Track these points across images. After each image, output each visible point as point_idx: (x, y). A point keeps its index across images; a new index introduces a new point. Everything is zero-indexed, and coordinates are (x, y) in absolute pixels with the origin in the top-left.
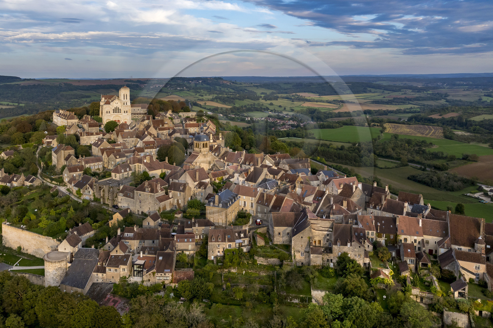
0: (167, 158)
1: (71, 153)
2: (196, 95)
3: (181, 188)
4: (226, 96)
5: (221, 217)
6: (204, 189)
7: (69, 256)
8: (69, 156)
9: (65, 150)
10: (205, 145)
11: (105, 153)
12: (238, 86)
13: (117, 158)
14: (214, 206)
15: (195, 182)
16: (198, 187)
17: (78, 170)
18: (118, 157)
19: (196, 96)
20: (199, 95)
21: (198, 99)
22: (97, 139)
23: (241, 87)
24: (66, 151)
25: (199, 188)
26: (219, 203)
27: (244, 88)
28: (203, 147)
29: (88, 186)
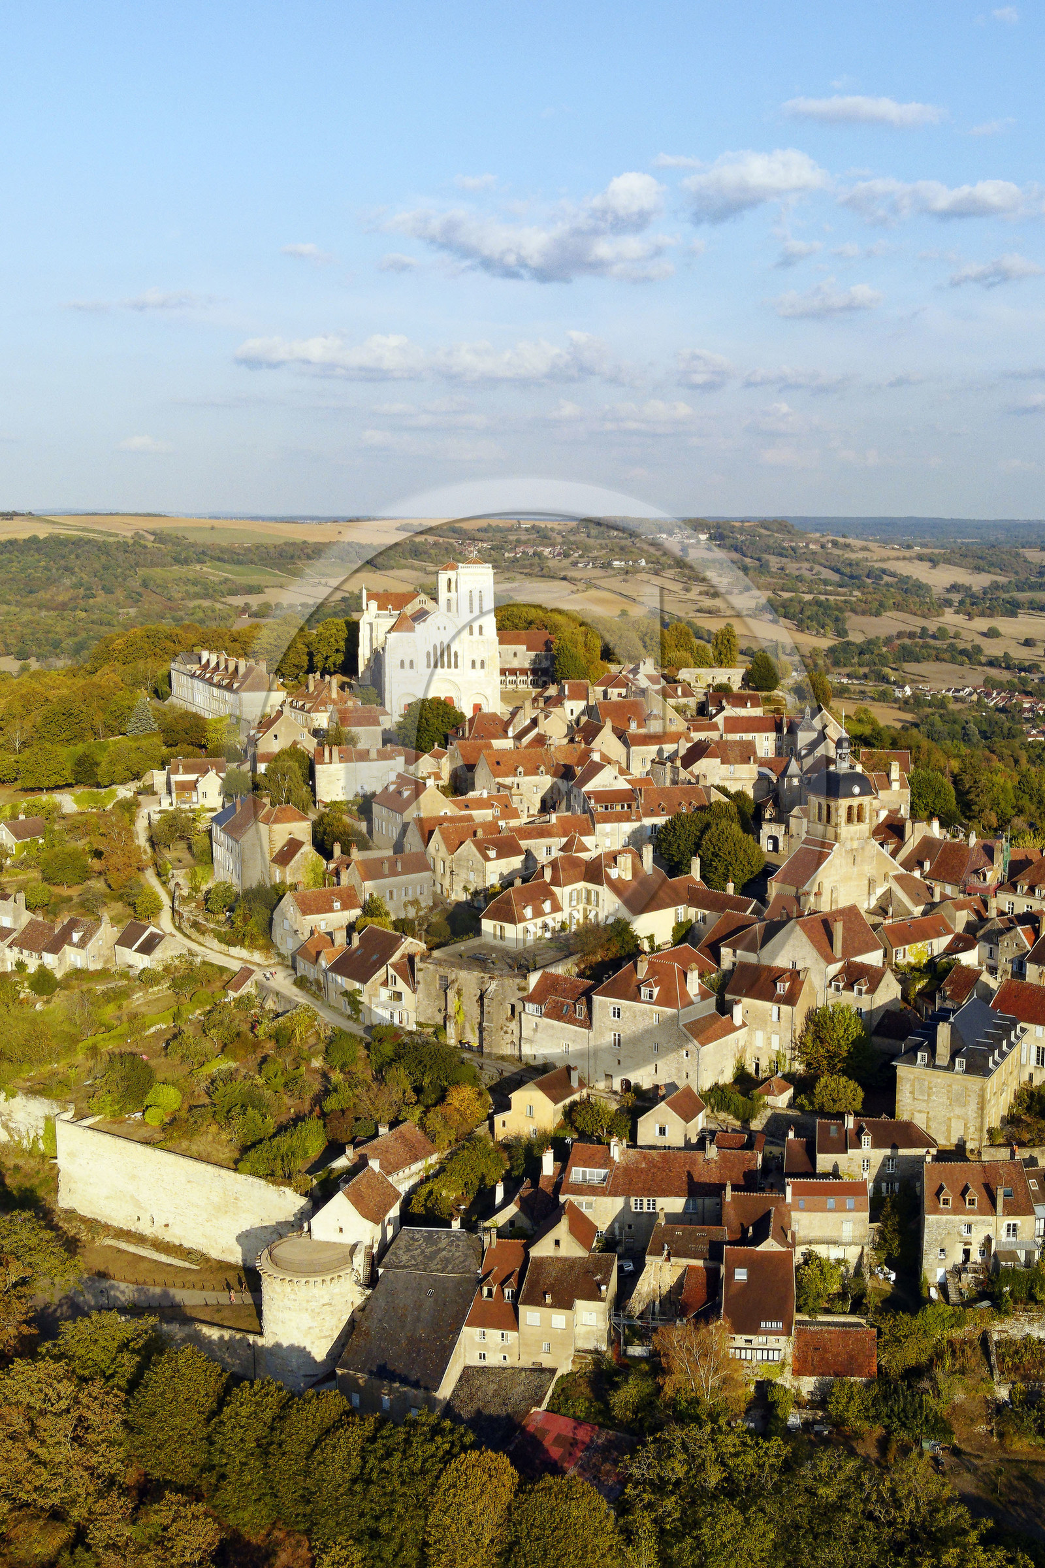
0: (696, 863)
1: (299, 836)
2: (687, 590)
3: (782, 988)
4: (808, 597)
5: (958, 1111)
6: (867, 992)
7: (360, 1262)
8: (293, 846)
9: (276, 821)
10: (855, 811)
11: (437, 836)
12: (853, 556)
13: (487, 858)
14: (931, 1064)
15: (830, 960)
16: (842, 985)
17: (337, 905)
18: (492, 854)
19: (690, 596)
20: (701, 593)
21: (696, 607)
22: (392, 777)
23: (867, 560)
24: (277, 827)
25: (849, 986)
26: (954, 1054)
27: (877, 565)
28: (849, 820)
29: (391, 971)
